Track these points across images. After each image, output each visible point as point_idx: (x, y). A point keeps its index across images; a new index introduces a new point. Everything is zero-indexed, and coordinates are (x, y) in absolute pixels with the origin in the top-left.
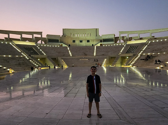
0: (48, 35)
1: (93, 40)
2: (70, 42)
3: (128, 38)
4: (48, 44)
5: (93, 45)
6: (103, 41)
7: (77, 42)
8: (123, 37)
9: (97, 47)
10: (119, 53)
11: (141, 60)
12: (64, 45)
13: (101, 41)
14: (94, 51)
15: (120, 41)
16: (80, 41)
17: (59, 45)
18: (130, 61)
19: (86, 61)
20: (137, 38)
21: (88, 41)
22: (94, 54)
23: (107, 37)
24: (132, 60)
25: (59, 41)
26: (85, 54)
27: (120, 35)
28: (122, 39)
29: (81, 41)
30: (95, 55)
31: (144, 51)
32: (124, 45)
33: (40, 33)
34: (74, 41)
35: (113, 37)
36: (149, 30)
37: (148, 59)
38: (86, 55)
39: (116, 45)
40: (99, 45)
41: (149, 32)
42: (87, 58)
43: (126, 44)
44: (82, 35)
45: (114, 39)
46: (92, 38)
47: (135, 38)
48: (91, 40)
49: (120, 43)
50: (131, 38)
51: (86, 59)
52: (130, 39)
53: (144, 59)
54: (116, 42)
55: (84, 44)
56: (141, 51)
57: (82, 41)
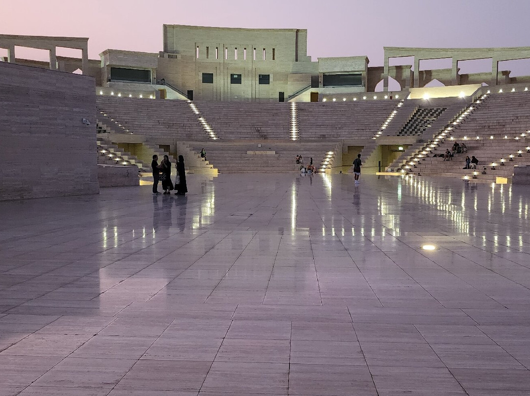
0: (108, 53)
1: (285, 77)
2: (194, 81)
3: (416, 74)
4: (111, 86)
5: (281, 95)
6: (321, 80)
7: (221, 82)
8: (399, 68)
9: (301, 107)
10: (375, 133)
11: (435, 156)
12: (172, 95)
13: (315, 83)
14: (290, 124)
15: (386, 85)
16: (232, 75)
17: (152, 93)
18: (405, 161)
19: (267, 156)
20: (447, 76)
21: (264, 79)
22: (290, 133)
23: (337, 69)
24: (409, 157)
25: (152, 76)
26: (258, 131)
27: (386, 62)
28: (394, 74)
29: (236, 79)
30: (294, 137)
31: (456, 127)
32: (399, 101)
33: (81, 43)
34: (208, 78)
35: (359, 68)
36: (490, 50)
37: (452, 156)
38: (265, 137)
39: (370, 102)
40: (306, 97)
41: (490, 54)
42: (270, 149)
43: (406, 100)
44: (241, 54)
45: (364, 74)
46: (278, 69)
47: (442, 76)
48: (275, 74)
49: (386, 92)
50: (429, 73)
51: (269, 153)
52: (425, 78)
53: (442, 156)
54: (371, 89)
55: (249, 88)
56: (448, 126)
57: (240, 76)
